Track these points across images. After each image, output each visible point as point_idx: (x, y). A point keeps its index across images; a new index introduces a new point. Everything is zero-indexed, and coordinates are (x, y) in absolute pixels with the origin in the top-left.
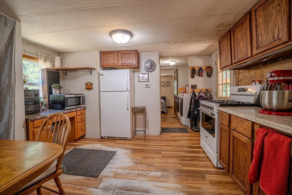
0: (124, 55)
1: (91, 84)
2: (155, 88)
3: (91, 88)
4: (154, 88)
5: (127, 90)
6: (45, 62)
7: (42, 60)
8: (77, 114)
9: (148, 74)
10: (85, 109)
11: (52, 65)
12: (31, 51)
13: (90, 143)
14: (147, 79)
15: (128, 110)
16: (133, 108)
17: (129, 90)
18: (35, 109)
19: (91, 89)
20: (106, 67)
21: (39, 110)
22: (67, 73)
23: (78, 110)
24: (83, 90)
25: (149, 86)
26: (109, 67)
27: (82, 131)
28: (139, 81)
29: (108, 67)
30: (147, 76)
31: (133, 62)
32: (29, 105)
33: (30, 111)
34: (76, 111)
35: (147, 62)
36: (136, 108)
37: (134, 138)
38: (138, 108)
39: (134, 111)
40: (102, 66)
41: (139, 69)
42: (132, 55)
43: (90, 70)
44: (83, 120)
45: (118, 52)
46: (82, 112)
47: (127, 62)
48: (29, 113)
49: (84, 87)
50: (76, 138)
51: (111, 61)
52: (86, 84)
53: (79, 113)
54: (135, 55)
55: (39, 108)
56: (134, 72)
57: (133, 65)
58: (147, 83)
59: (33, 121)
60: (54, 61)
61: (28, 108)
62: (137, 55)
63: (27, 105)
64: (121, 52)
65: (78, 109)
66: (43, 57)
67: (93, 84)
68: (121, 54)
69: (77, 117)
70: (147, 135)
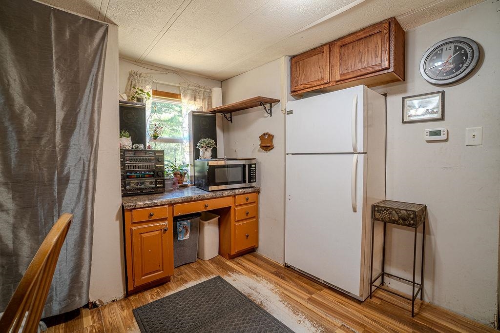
0: (350, 46)
1: (271, 137)
2: (477, 140)
3: (268, 145)
4: (469, 140)
5: (355, 149)
6: (195, 100)
7: (188, 98)
8: (235, 202)
9: (443, 93)
10: (258, 192)
11: (208, 104)
12: (169, 83)
13: (255, 274)
14: (437, 112)
15: (355, 210)
16: (374, 207)
17: (360, 149)
18: (156, 186)
19: (270, 148)
20: (302, 91)
21: (164, 187)
22: (232, 117)
23: (238, 195)
24: (257, 149)
25: (443, 137)
26: (311, 89)
27: (247, 238)
28: (404, 122)
29: (307, 90)
30: (436, 100)
31: (378, 61)
32: (145, 177)
33: (146, 189)
34: (234, 196)
35: (436, 53)
36: (386, 209)
37: (374, 300)
38: (394, 209)
39: (377, 215)
40: (294, 92)
41: (406, 83)
42: (378, 39)
43: (268, 106)
44: (253, 217)
45: (331, 44)
46: (247, 199)
47: (359, 66)
48: (143, 192)
49: (258, 142)
50: (233, 253)
51: (316, 73)
52: (262, 138)
53: (241, 200)
54: (387, 36)
55: (164, 184)
56: (385, 95)
57: (378, 68)
58: (435, 126)
59: (131, 210)
60: (210, 98)
61: (143, 183)
62: (393, 33)
63: (141, 177)
64: (339, 43)
65: (237, 192)
66: (189, 92)
67: (273, 136)
68: (341, 46)
69: (236, 209)
70: (427, 300)
